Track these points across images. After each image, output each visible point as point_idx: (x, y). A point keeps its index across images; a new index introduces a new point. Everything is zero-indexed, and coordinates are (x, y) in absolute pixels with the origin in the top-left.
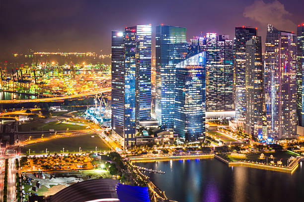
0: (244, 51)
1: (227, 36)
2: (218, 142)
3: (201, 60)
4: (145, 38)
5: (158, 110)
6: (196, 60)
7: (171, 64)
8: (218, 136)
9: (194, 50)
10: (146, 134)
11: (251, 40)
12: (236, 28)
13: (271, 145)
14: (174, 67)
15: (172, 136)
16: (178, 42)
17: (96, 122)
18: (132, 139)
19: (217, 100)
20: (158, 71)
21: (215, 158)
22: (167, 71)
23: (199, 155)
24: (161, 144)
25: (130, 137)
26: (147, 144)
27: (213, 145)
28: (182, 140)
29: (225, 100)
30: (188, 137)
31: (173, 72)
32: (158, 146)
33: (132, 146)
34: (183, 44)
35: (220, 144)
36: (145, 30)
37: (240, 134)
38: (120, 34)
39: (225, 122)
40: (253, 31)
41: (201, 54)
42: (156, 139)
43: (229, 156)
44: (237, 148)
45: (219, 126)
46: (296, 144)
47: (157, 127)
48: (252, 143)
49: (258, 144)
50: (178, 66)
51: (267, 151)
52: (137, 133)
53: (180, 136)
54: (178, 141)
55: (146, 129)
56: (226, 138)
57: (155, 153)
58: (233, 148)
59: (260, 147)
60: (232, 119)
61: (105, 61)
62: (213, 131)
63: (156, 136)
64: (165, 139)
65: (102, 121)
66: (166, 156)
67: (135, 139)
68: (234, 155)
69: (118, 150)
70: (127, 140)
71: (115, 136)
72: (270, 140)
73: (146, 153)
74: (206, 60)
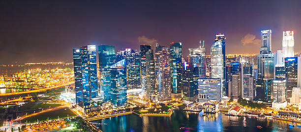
0: (145, 57)
1: (136, 50)
3: (123, 63)
4: (92, 52)
5: (102, 92)
6: (120, 64)
7: (107, 66)
8: (134, 102)
9: (119, 58)
10: (96, 105)
11: (148, 52)
12: (141, 46)
13: (159, 104)
14: (109, 68)
15: (110, 105)
16: (111, 54)
17: (67, 101)
18: (88, 108)
19: (133, 84)
20: (101, 71)
21: (133, 113)
22: (106, 70)
23: (124, 113)
24: (104, 109)
25: (87, 107)
26: (97, 110)
27: (132, 107)
28: (115, 106)
29: (136, 84)
30: (118, 104)
31: (109, 71)
32: (103, 111)
33: (89, 112)
34: (114, 55)
35: (135, 106)
36: (92, 48)
37: (144, 100)
38: (78, 51)
39: (137, 95)
40: (149, 47)
41: (123, 60)
42: (102, 107)
43: (140, 112)
44: (144, 107)
45: (134, 97)
46: (172, 102)
47: (102, 100)
48: (151, 104)
49: (153, 104)
50: (111, 67)
51: (158, 107)
52: (91, 105)
53: (114, 104)
54: (113, 107)
55: (96, 102)
56: (138, 103)
57: (101, 114)
58: (141, 107)
59: (155, 105)
60: (140, 93)
61: (70, 66)
62: (131, 100)
63: (101, 105)
64: (107, 107)
65: (70, 100)
66: (108, 115)
67: (90, 108)
68: (142, 111)
69: (80, 115)
70: (85, 109)
71: (78, 108)
72: (159, 102)
73: (96, 115)
74: (126, 63)
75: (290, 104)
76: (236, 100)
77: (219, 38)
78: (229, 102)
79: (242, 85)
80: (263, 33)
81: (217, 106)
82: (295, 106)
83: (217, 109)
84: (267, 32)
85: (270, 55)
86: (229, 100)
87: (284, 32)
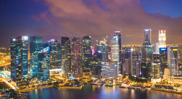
0: (64, 46)
1: (59, 40)
2: (55, 81)
3: (48, 50)
4: (25, 41)
5: (31, 70)
6: (46, 50)
7: (36, 52)
8: (55, 78)
9: (45, 46)
10: (26, 80)
11: (67, 42)
12: (62, 37)
13: (74, 80)
14: (37, 53)
15: (37, 80)
16: (39, 42)
17: (4, 77)
18: (20, 83)
19: (55, 65)
20: (31, 55)
21: (53, 87)
22: (34, 54)
23: (47, 86)
24: (32, 84)
25: (19, 82)
26: (26, 84)
27: (53, 82)
28: (40, 81)
29: (57, 65)
30: (43, 80)
31: (37, 55)
32: (31, 84)
33: (20, 85)
34: (41, 44)
35: (56, 81)
36: (25, 38)
37: (63, 77)
38: (14, 40)
39: (58, 73)
40: (68, 39)
41: (48, 48)
42: (30, 82)
43: (58, 85)
44: (62, 82)
45: (56, 75)
46: (82, 79)
47: (30, 77)
48: (67, 80)
49: (69, 80)
50: (39, 52)
51: (72, 82)
52: (22, 80)
53: (40, 80)
54: (39, 82)
55: (26, 78)
56: (58, 79)
57: (29, 87)
58: (60, 82)
59: (70, 81)
60: (61, 71)
61: (7, 52)
62: (53, 76)
63: (30, 80)
64: (34, 82)
65: (7, 76)
66: (34, 88)
67: (21, 83)
68: (60, 85)
69: (14, 88)
70: (17, 83)
71: (13, 82)
72: (73, 78)
73: (25, 88)
74: (50, 50)
75: (163, 80)
76: (127, 77)
77: (117, 33)
78: (123, 78)
79: (132, 67)
80: (146, 31)
81: (114, 81)
82: (166, 81)
83: (114, 84)
84: (148, 31)
85: (149, 46)
86: (122, 77)
87: (159, 31)
